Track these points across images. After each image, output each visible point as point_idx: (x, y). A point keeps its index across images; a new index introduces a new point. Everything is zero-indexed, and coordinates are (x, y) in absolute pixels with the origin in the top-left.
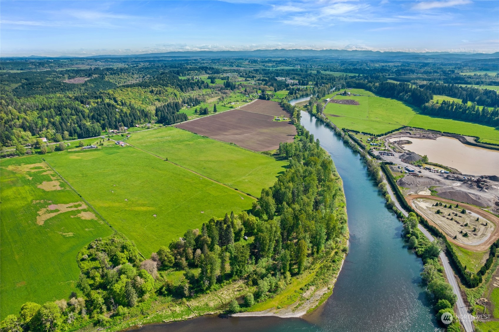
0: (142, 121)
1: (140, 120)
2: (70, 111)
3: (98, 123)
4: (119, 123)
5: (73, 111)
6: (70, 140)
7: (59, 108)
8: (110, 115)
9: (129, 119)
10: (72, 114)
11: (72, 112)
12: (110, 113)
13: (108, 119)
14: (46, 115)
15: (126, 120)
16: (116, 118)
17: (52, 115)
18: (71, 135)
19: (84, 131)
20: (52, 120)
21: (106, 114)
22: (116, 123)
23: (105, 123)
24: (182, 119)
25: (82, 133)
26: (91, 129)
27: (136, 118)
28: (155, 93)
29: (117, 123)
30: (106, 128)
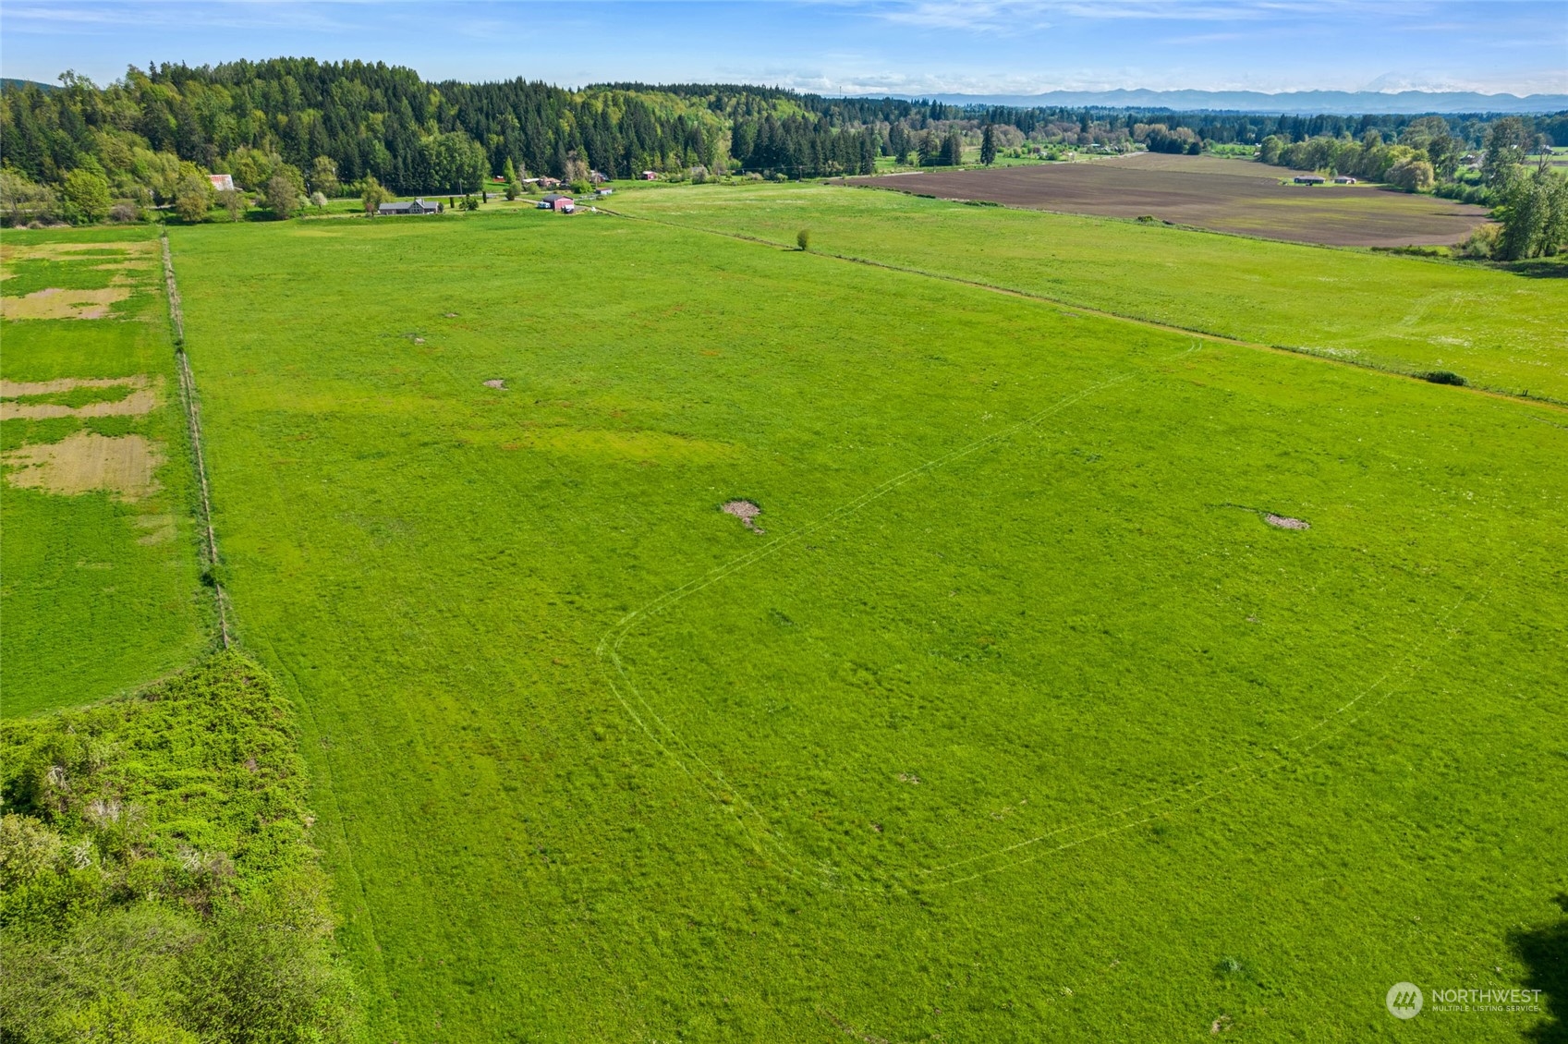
0: (672, 159)
1: (663, 157)
2: (366, 94)
3: (477, 145)
4: (567, 151)
5: (378, 94)
6: (341, 195)
7: (323, 82)
8: (532, 115)
9: (614, 139)
10: (373, 107)
11: (372, 98)
12: (531, 107)
13: (523, 129)
14: (259, 99)
15: (603, 143)
16: (557, 131)
17: (286, 103)
18: (346, 174)
19: (405, 160)
20: (282, 119)
21: (515, 108)
22: (556, 148)
23: (506, 145)
24: (849, 160)
25: (396, 168)
26: (439, 154)
27: (648, 142)
28: (729, 109)
29: (562, 151)
30: (510, 163)
